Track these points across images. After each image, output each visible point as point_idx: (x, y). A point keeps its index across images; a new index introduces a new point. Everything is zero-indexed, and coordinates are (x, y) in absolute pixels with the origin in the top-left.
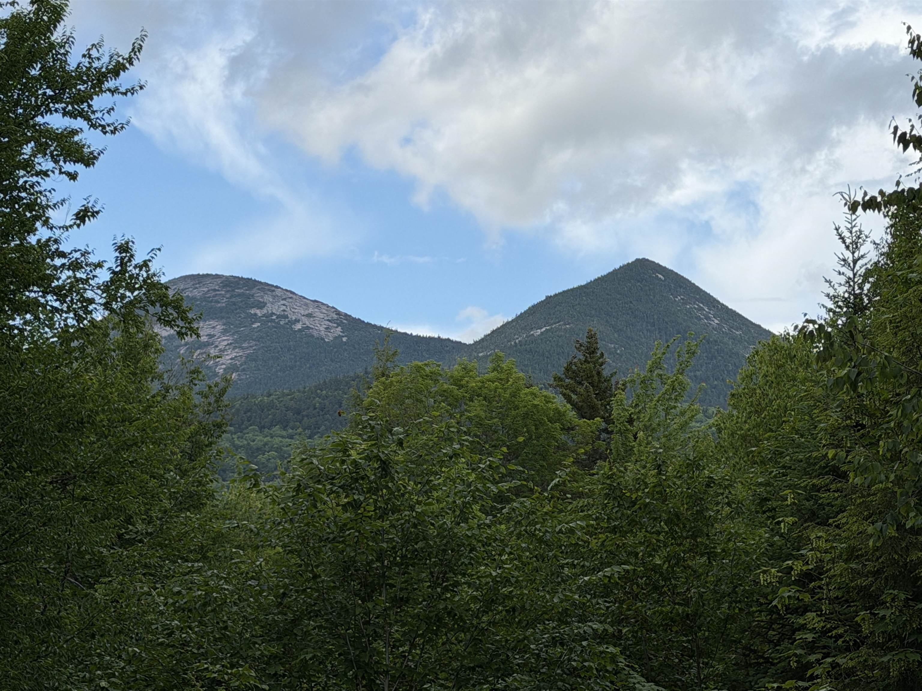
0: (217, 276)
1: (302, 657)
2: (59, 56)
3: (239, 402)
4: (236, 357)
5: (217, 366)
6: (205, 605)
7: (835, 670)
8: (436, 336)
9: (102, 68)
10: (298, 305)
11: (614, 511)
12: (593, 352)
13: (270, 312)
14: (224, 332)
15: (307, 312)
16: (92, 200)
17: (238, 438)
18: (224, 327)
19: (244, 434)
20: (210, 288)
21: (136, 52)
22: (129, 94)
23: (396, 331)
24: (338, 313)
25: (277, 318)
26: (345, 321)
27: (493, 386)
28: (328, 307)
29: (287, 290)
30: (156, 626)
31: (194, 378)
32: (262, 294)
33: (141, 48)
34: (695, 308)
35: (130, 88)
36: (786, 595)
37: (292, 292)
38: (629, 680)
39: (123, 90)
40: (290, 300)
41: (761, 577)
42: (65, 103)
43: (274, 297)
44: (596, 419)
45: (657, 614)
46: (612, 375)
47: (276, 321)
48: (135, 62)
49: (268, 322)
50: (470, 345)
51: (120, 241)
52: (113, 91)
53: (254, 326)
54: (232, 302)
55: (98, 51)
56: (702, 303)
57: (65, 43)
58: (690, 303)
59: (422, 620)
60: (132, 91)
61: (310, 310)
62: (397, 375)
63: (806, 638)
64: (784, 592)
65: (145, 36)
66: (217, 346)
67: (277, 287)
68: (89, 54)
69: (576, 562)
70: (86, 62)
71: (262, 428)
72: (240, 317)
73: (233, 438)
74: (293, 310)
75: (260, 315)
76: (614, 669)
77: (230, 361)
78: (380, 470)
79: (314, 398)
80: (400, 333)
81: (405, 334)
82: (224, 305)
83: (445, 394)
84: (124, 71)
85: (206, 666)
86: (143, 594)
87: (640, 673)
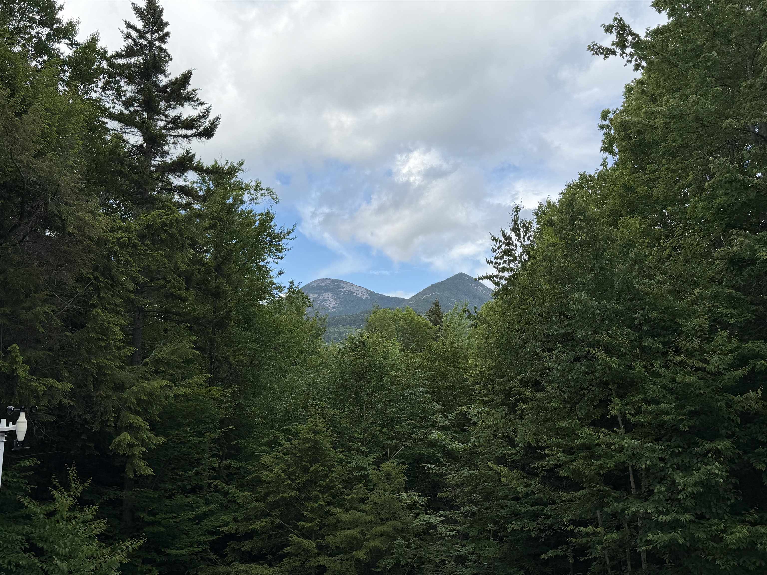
2: (273, 229)
3: (335, 317)
5: (329, 307)
6: (313, 383)
7: (483, 401)
9: (285, 232)
10: (355, 287)
12: (438, 305)
13: (346, 290)
16: (282, 269)
18: (332, 295)
20: (327, 283)
21: (294, 228)
23: (385, 296)
24: (367, 290)
26: (369, 293)
27: (406, 316)
28: (364, 288)
29: (351, 283)
32: (343, 284)
34: (478, 288)
35: (293, 238)
36: (471, 380)
38: (433, 404)
40: (352, 286)
44: (438, 326)
45: (442, 386)
46: (443, 312)
47: (348, 292)
48: (294, 231)
49: (345, 293)
50: (407, 300)
51: (290, 280)
52: (288, 239)
53: (341, 294)
55: (284, 228)
56: (480, 286)
57: (274, 225)
58: (476, 286)
61: (358, 289)
63: (476, 392)
66: (329, 301)
68: (281, 229)
71: (343, 326)
72: (336, 291)
73: (335, 329)
74: (353, 289)
75: (343, 291)
76: (429, 401)
77: (334, 305)
78: (362, 345)
79: (359, 316)
81: (388, 296)
82: (332, 288)
83: (392, 318)
84: (291, 233)
87: (436, 402)
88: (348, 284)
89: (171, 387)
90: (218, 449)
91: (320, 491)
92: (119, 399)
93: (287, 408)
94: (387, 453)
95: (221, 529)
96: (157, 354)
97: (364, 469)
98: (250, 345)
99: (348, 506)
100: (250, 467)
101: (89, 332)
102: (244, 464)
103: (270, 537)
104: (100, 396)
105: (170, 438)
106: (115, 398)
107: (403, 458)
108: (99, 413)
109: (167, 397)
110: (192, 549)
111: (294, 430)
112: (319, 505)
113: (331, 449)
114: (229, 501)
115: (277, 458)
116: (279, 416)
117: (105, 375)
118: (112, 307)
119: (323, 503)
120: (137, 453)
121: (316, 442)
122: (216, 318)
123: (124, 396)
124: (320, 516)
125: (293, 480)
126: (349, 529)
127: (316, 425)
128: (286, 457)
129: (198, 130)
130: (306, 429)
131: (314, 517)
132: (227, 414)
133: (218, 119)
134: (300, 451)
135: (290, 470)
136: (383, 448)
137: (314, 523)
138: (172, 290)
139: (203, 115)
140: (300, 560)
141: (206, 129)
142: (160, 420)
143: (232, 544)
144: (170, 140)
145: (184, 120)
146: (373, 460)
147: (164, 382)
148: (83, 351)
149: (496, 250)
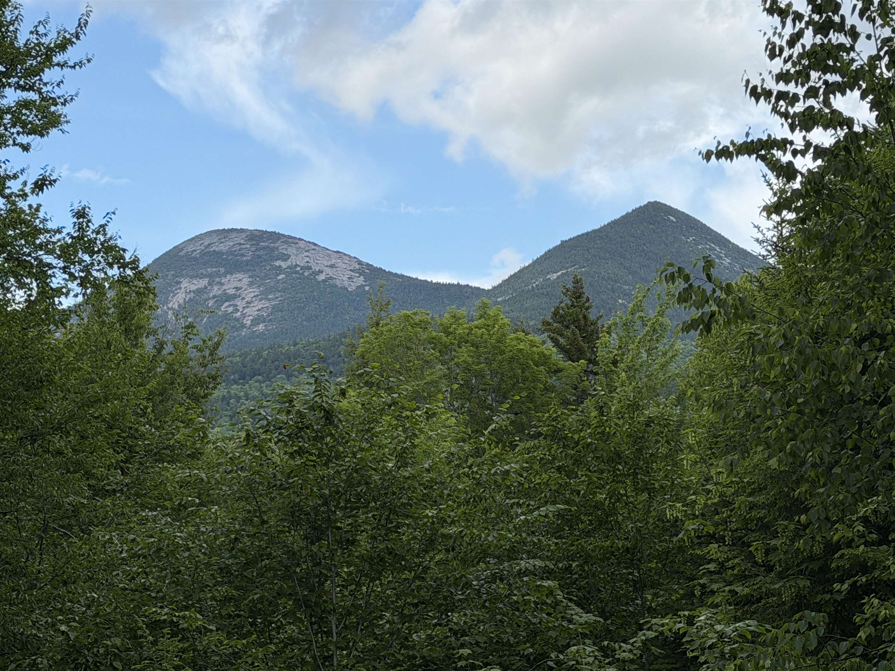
0: (242, 231)
1: (251, 598)
2: (9, 34)
3: (267, 352)
4: (263, 308)
5: (244, 317)
7: (734, 598)
8: (456, 283)
9: (50, 44)
10: (322, 256)
11: (558, 452)
12: (579, 297)
13: (294, 264)
14: (251, 284)
15: (329, 263)
16: (49, 169)
17: (267, 386)
18: (251, 280)
19: (272, 383)
20: (235, 242)
21: (82, 27)
22: (77, 67)
23: (417, 279)
24: (360, 263)
25: (301, 269)
26: (367, 271)
27: (480, 332)
28: (350, 257)
29: (309, 242)
30: (117, 572)
31: (189, 333)
32: (286, 246)
33: (87, 23)
34: (706, 248)
35: (78, 61)
36: (691, 527)
37: (315, 245)
38: (567, 611)
39: (71, 63)
40: (313, 252)
41: (667, 511)
42: (18, 77)
43: (298, 249)
44: (580, 361)
45: (598, 550)
46: (598, 319)
47: (301, 272)
48: (82, 37)
49: (293, 273)
50: (488, 290)
51: (77, 207)
52: (61, 65)
53: (279, 278)
54: (257, 255)
55: (45, 28)
56: (713, 243)
57: (15, 20)
58: (701, 244)
59: (365, 561)
60: (80, 64)
61: (333, 261)
62: (387, 324)
63: (708, 568)
64: (689, 525)
65: (91, 11)
66: (243, 299)
67: (300, 239)
68: (36, 30)
69: (522, 501)
70: (34, 38)
72: (265, 269)
73: (261, 387)
74: (316, 261)
75: (284, 267)
76: (553, 601)
77: (257, 313)
78: (324, 419)
79: (338, 346)
80: (421, 280)
81: (426, 281)
82: (249, 258)
83: (432, 341)
84: (72, 46)
85: (154, 609)
86: (106, 542)
87: (578, 604)
88: (301, 244)
93: (72, 636)
149: (781, 50)
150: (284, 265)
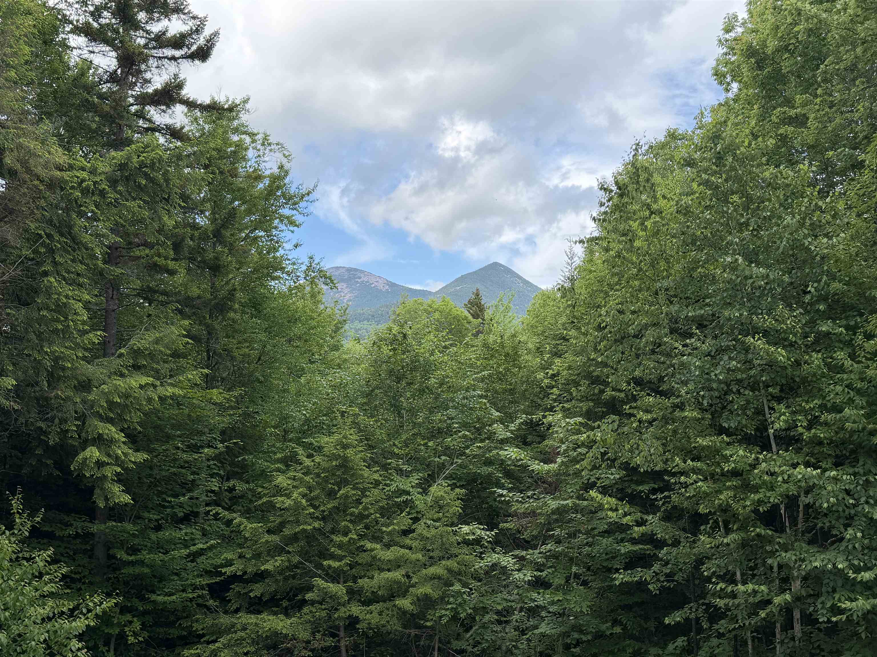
2: (288, 188)
3: (352, 312)
4: (351, 296)
5: (344, 299)
6: (341, 385)
8: (422, 289)
9: (303, 193)
10: (373, 278)
12: (478, 295)
13: (363, 280)
14: (347, 287)
16: (299, 240)
19: (354, 324)
20: (341, 272)
26: (390, 284)
27: (442, 307)
28: (384, 278)
29: (369, 272)
31: (336, 304)
32: (360, 274)
33: (317, 186)
34: (514, 280)
39: (311, 201)
40: (370, 276)
42: (290, 205)
43: (364, 275)
44: (479, 319)
45: (501, 388)
46: (485, 304)
47: (365, 283)
48: (315, 191)
49: (362, 284)
50: (434, 292)
51: (309, 255)
52: (307, 201)
53: (357, 285)
54: (349, 276)
55: (302, 186)
56: (517, 278)
57: (290, 183)
58: (512, 278)
59: (417, 390)
60: (314, 201)
61: (377, 280)
62: (408, 303)
63: (553, 397)
64: (545, 381)
66: (344, 293)
68: (298, 187)
69: (472, 370)
70: (297, 190)
72: (352, 282)
73: (350, 325)
74: (371, 280)
76: (485, 407)
77: (349, 298)
78: (403, 337)
79: (379, 311)
80: (409, 288)
82: (347, 278)
83: (425, 310)
84: (311, 194)
85: (341, 406)
86: (318, 380)
88: (366, 273)
89: (155, 386)
90: (218, 467)
91: (351, 521)
92: (84, 401)
93: (307, 415)
94: (433, 472)
95: (223, 570)
96: (135, 342)
97: (408, 493)
98: (259, 336)
99: (386, 539)
100: (260, 490)
101: (39, 310)
102: (252, 485)
103: (286, 579)
104: (57, 397)
105: (155, 454)
106: (78, 400)
107: (454, 479)
108: (57, 421)
109: (150, 400)
110: (184, 595)
111: (316, 444)
112: (351, 538)
113: (365, 468)
114: (232, 532)
115: (294, 479)
116: (296, 425)
117: (64, 369)
118: (72, 275)
119: (355, 537)
120: (110, 475)
121: (345, 459)
122: (215, 298)
123: (91, 397)
124: (351, 553)
125: (315, 507)
126: (389, 570)
127: (345, 437)
128: (307, 478)
129: (189, 49)
130: (332, 443)
131: (343, 554)
132: (230, 423)
133: (216, 34)
134: (324, 470)
135: (312, 495)
136: (428, 466)
137: (343, 562)
138: (156, 258)
139: (197, 29)
140: (325, 609)
141: (200, 48)
142: (141, 430)
143: (236, 587)
144: (152, 62)
145: (172, 37)
146: (417, 482)
147: (144, 380)
148: (33, 336)
149: (604, 204)
150: (359, 280)
